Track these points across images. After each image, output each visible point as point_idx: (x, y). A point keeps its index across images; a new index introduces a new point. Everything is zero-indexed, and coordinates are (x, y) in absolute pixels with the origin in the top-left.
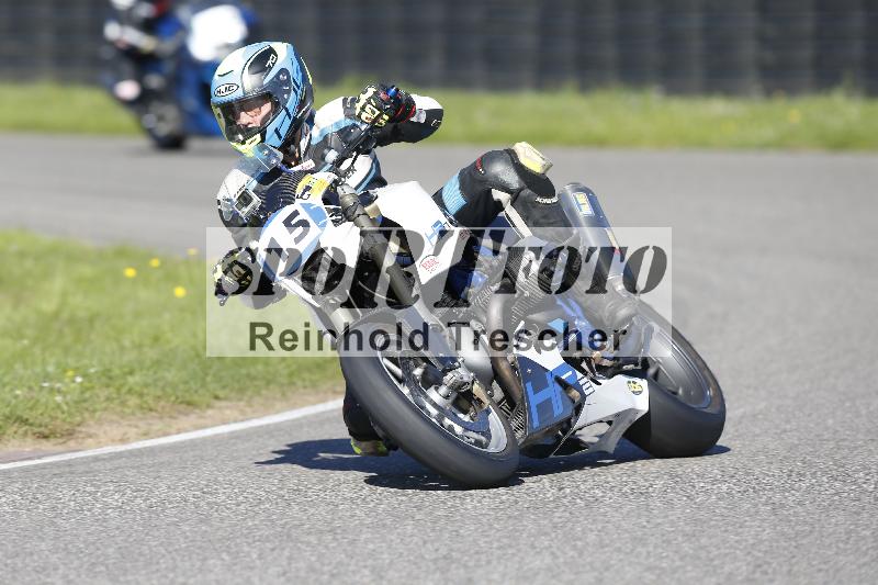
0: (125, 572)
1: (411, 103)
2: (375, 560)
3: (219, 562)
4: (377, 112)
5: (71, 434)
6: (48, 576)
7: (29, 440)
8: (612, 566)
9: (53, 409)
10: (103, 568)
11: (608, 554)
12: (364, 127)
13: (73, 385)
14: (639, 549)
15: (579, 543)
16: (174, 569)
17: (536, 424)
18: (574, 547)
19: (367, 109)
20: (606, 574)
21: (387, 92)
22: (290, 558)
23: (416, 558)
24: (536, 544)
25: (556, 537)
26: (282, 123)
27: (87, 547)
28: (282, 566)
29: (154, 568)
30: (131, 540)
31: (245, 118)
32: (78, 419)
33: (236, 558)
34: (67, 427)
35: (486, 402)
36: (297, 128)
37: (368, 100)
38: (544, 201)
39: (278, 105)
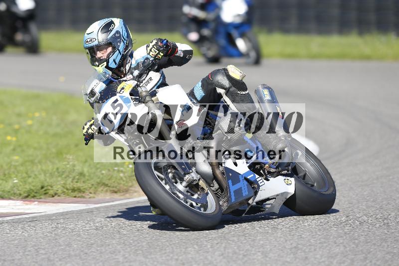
0: (151, 253)
1: (175, 48)
2: (264, 248)
3: (193, 249)
4: (157, 52)
5: (126, 191)
6: (116, 255)
7: (108, 194)
8: (371, 251)
9: (119, 180)
10: (141, 252)
11: (369, 246)
13: (128, 169)
14: (384, 244)
15: (356, 241)
16: (172, 253)
18: (354, 243)
19: (152, 50)
20: (369, 255)
21: (162, 42)
22: (225, 248)
23: (282, 247)
24: (337, 241)
25: (346, 238)
26: (117, 57)
27: (133, 243)
28: (221, 251)
29: (164, 252)
30: (154, 239)
31: (99, 54)
32: (130, 184)
33: (201, 247)
34: (125, 188)
35: (206, 189)
36: (124, 59)
37: (153, 46)
38: (242, 93)
39: (115, 48)
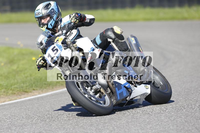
1: (85, 17)
4: (76, 20)
12: (72, 24)
17: (119, 98)
19: (73, 19)
21: (78, 15)
31: (43, 21)
35: (104, 93)
37: (73, 17)
38: (121, 41)
39: (51, 18)
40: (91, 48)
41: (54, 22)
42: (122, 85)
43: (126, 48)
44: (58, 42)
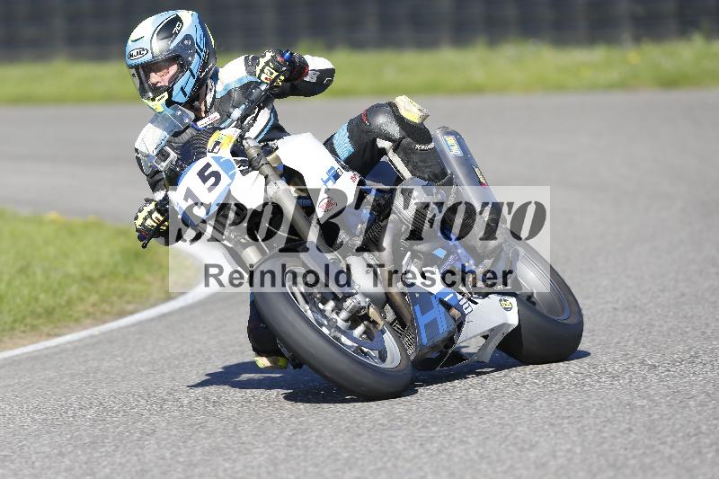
1: (304, 65)
4: (276, 74)
12: (263, 87)
17: (425, 341)
19: (266, 71)
21: (282, 56)
26: (186, 82)
31: (154, 78)
35: (381, 324)
36: (201, 85)
37: (267, 64)
38: (423, 147)
39: (184, 67)
40: (329, 171)
41: (192, 81)
42: (433, 299)
43: (437, 171)
44: (217, 147)
